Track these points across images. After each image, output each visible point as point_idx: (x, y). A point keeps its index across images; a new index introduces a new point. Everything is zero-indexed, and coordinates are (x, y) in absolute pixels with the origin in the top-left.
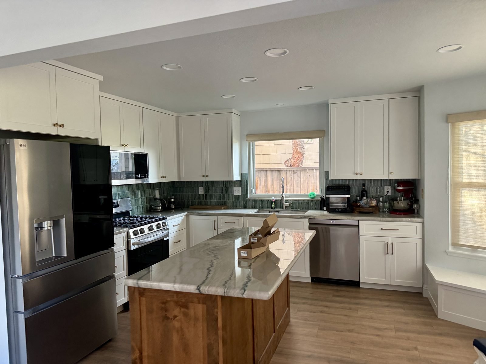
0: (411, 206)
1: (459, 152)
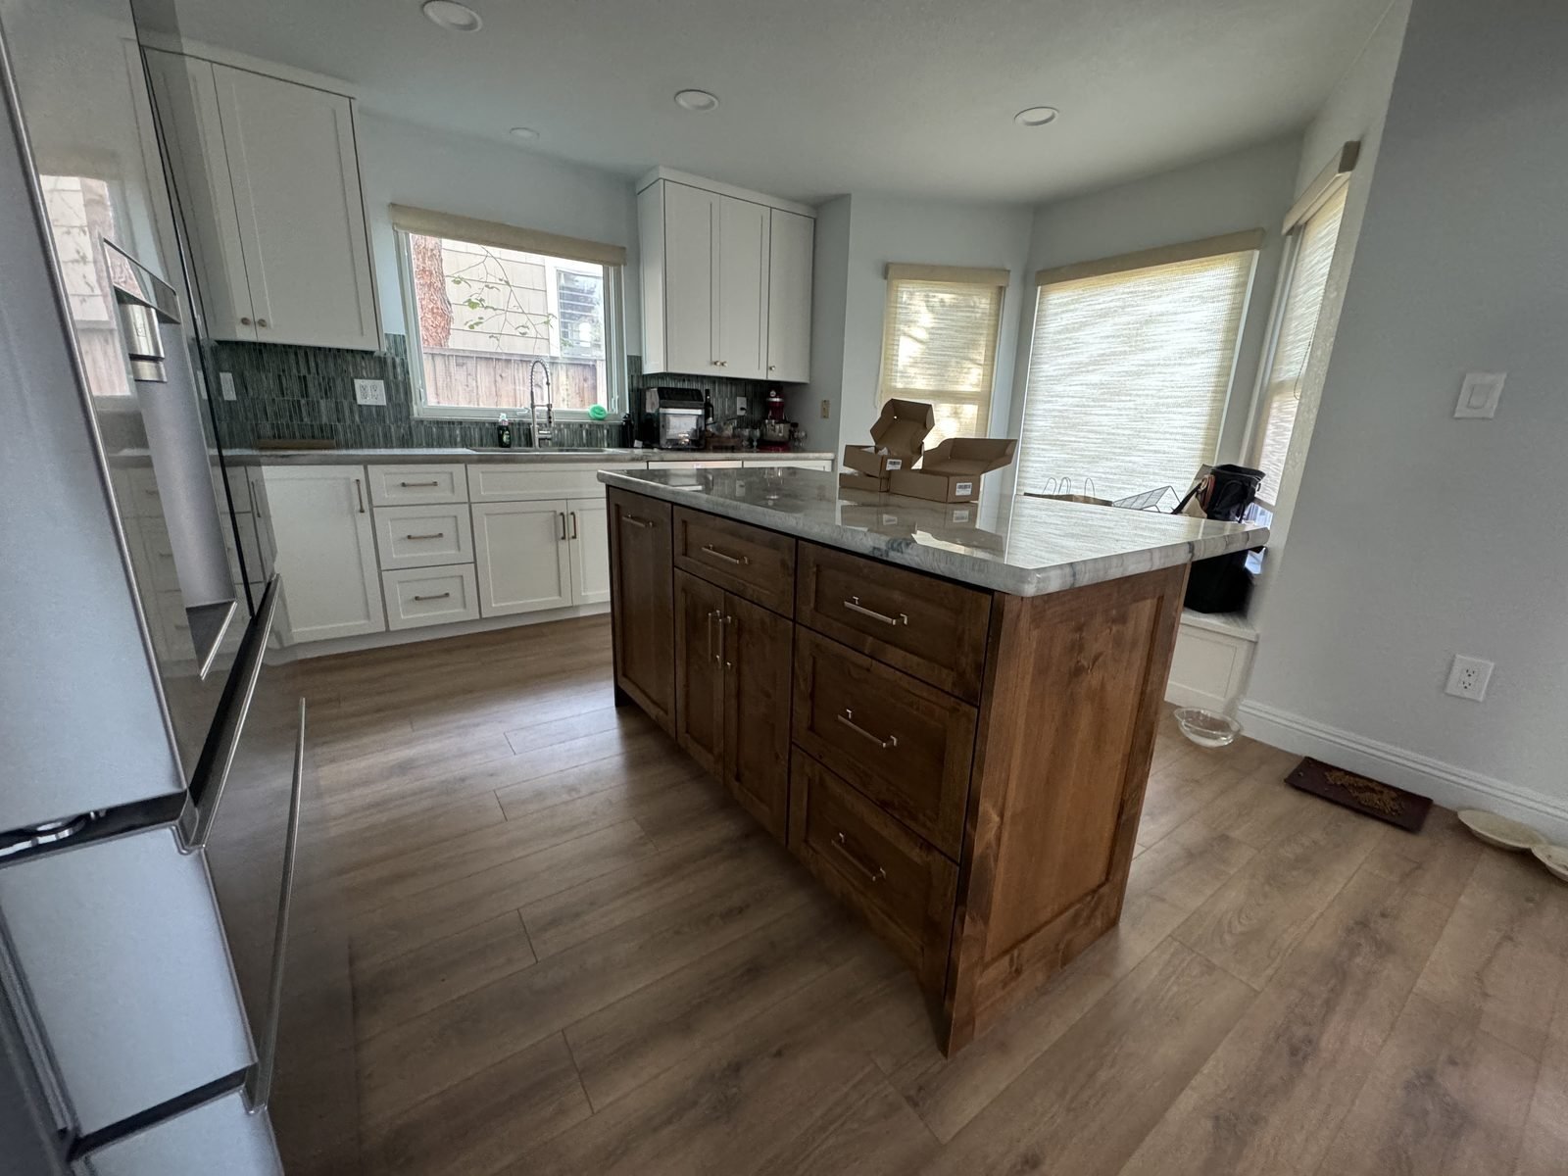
0: (791, 433)
1: (894, 335)
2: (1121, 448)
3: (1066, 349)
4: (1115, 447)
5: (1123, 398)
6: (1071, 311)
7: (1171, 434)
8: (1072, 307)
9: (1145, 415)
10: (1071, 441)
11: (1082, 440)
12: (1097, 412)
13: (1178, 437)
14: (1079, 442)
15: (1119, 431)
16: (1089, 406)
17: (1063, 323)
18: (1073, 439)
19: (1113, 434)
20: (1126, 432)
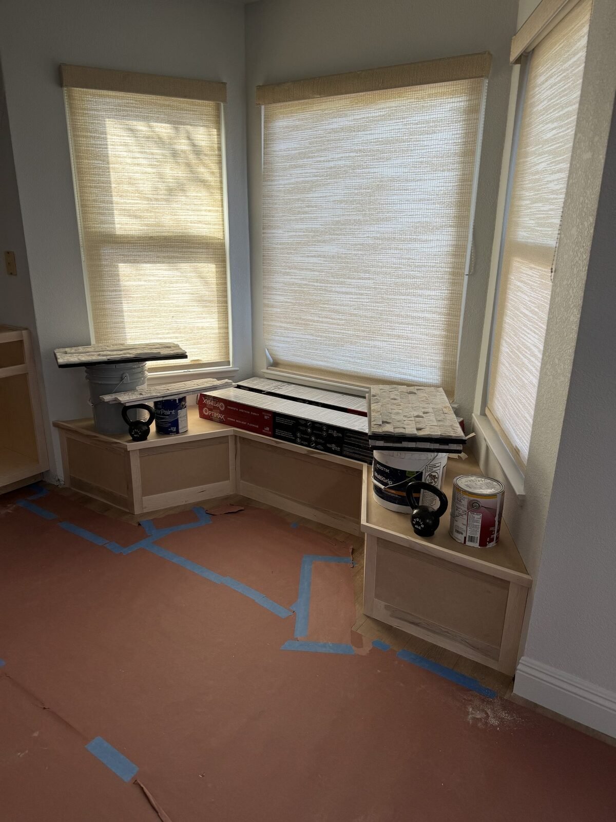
2: (364, 331)
3: (299, 213)
4: (359, 330)
5: (362, 275)
6: (301, 166)
7: (413, 318)
8: (300, 162)
9: (385, 296)
10: (314, 321)
11: (325, 320)
12: (338, 289)
13: (420, 322)
14: (322, 322)
15: (361, 313)
16: (328, 282)
17: (293, 181)
18: (316, 319)
19: (355, 315)
20: (369, 314)
